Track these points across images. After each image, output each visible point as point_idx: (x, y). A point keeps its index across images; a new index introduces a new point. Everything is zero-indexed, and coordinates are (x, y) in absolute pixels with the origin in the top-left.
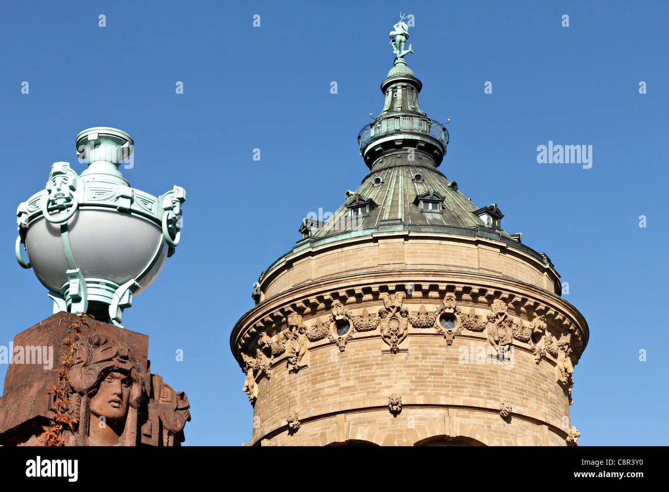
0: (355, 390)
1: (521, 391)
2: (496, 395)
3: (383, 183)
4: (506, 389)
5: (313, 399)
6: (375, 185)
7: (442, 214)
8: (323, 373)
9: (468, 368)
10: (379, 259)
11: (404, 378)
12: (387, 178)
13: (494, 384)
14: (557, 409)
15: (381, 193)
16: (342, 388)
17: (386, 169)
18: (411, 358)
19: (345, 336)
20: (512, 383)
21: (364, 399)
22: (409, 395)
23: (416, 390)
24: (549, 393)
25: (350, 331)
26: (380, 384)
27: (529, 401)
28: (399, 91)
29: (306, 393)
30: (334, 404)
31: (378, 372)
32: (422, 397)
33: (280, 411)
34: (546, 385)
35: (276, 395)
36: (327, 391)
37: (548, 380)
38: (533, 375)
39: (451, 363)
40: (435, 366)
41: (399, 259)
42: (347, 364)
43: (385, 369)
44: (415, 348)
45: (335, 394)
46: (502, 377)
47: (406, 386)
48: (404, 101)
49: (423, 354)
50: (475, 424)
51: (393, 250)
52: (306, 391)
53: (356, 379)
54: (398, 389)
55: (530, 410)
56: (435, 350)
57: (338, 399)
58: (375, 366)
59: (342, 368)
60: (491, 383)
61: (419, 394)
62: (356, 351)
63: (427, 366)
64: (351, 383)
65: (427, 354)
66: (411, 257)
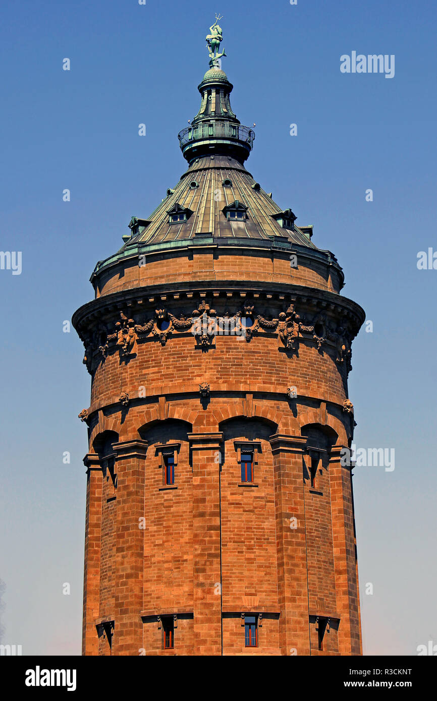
0: (173, 377)
1: (304, 375)
2: (284, 381)
3: (198, 186)
4: (292, 375)
5: (141, 382)
6: (192, 188)
7: (245, 222)
8: (149, 361)
9: (262, 359)
10: (193, 266)
11: (212, 368)
12: (202, 179)
13: (283, 371)
14: (334, 386)
15: (196, 197)
16: (163, 375)
17: (201, 170)
18: (218, 352)
19: (165, 332)
20: (298, 370)
21: (180, 385)
22: (215, 382)
23: (221, 378)
24: (328, 373)
25: (170, 327)
26: (194, 373)
27: (311, 384)
28: (214, 94)
29: (134, 376)
30: (157, 388)
31: (191, 363)
32: (225, 385)
33: (115, 388)
34: (326, 367)
35: (111, 374)
36: (151, 376)
37: (328, 363)
38: (315, 360)
39: (249, 356)
40: (236, 358)
41: (210, 267)
42: (168, 355)
43: (197, 361)
44: (221, 343)
45: (158, 379)
46: (289, 365)
47: (214, 375)
48: (217, 104)
49: (227, 348)
50: (267, 406)
51: (205, 260)
52: (134, 375)
53: (174, 368)
54: (206, 377)
55: (311, 391)
56: (237, 345)
57: (160, 384)
58: (190, 358)
59: (163, 358)
60: (280, 371)
61: (224, 382)
62: (174, 344)
63: (230, 358)
64: (170, 371)
65: (230, 348)
66: (219, 265)
